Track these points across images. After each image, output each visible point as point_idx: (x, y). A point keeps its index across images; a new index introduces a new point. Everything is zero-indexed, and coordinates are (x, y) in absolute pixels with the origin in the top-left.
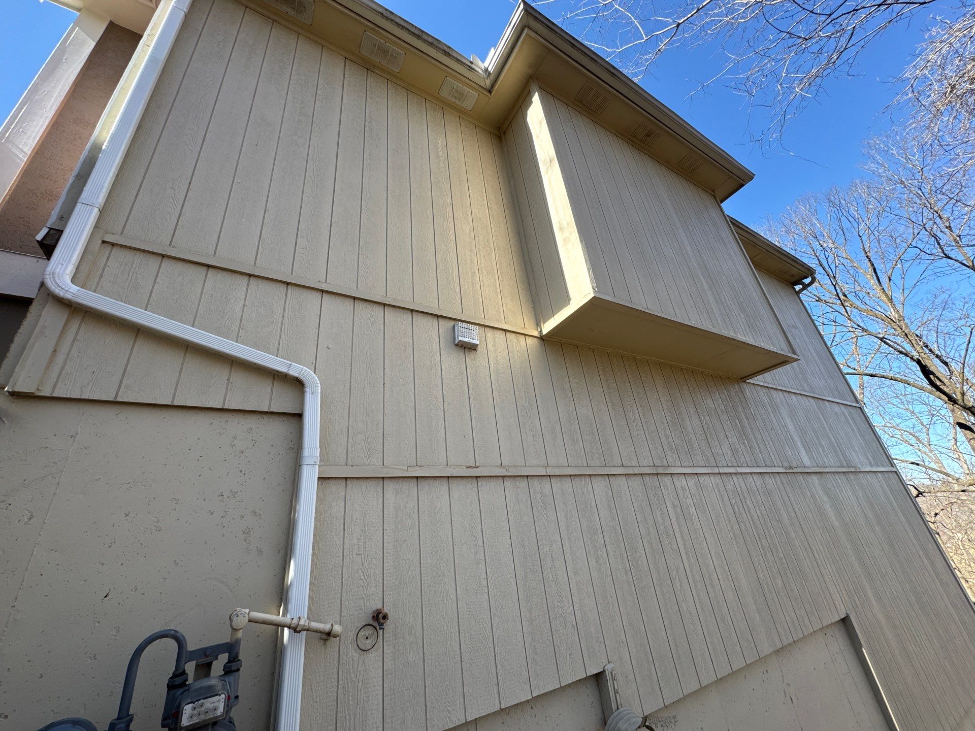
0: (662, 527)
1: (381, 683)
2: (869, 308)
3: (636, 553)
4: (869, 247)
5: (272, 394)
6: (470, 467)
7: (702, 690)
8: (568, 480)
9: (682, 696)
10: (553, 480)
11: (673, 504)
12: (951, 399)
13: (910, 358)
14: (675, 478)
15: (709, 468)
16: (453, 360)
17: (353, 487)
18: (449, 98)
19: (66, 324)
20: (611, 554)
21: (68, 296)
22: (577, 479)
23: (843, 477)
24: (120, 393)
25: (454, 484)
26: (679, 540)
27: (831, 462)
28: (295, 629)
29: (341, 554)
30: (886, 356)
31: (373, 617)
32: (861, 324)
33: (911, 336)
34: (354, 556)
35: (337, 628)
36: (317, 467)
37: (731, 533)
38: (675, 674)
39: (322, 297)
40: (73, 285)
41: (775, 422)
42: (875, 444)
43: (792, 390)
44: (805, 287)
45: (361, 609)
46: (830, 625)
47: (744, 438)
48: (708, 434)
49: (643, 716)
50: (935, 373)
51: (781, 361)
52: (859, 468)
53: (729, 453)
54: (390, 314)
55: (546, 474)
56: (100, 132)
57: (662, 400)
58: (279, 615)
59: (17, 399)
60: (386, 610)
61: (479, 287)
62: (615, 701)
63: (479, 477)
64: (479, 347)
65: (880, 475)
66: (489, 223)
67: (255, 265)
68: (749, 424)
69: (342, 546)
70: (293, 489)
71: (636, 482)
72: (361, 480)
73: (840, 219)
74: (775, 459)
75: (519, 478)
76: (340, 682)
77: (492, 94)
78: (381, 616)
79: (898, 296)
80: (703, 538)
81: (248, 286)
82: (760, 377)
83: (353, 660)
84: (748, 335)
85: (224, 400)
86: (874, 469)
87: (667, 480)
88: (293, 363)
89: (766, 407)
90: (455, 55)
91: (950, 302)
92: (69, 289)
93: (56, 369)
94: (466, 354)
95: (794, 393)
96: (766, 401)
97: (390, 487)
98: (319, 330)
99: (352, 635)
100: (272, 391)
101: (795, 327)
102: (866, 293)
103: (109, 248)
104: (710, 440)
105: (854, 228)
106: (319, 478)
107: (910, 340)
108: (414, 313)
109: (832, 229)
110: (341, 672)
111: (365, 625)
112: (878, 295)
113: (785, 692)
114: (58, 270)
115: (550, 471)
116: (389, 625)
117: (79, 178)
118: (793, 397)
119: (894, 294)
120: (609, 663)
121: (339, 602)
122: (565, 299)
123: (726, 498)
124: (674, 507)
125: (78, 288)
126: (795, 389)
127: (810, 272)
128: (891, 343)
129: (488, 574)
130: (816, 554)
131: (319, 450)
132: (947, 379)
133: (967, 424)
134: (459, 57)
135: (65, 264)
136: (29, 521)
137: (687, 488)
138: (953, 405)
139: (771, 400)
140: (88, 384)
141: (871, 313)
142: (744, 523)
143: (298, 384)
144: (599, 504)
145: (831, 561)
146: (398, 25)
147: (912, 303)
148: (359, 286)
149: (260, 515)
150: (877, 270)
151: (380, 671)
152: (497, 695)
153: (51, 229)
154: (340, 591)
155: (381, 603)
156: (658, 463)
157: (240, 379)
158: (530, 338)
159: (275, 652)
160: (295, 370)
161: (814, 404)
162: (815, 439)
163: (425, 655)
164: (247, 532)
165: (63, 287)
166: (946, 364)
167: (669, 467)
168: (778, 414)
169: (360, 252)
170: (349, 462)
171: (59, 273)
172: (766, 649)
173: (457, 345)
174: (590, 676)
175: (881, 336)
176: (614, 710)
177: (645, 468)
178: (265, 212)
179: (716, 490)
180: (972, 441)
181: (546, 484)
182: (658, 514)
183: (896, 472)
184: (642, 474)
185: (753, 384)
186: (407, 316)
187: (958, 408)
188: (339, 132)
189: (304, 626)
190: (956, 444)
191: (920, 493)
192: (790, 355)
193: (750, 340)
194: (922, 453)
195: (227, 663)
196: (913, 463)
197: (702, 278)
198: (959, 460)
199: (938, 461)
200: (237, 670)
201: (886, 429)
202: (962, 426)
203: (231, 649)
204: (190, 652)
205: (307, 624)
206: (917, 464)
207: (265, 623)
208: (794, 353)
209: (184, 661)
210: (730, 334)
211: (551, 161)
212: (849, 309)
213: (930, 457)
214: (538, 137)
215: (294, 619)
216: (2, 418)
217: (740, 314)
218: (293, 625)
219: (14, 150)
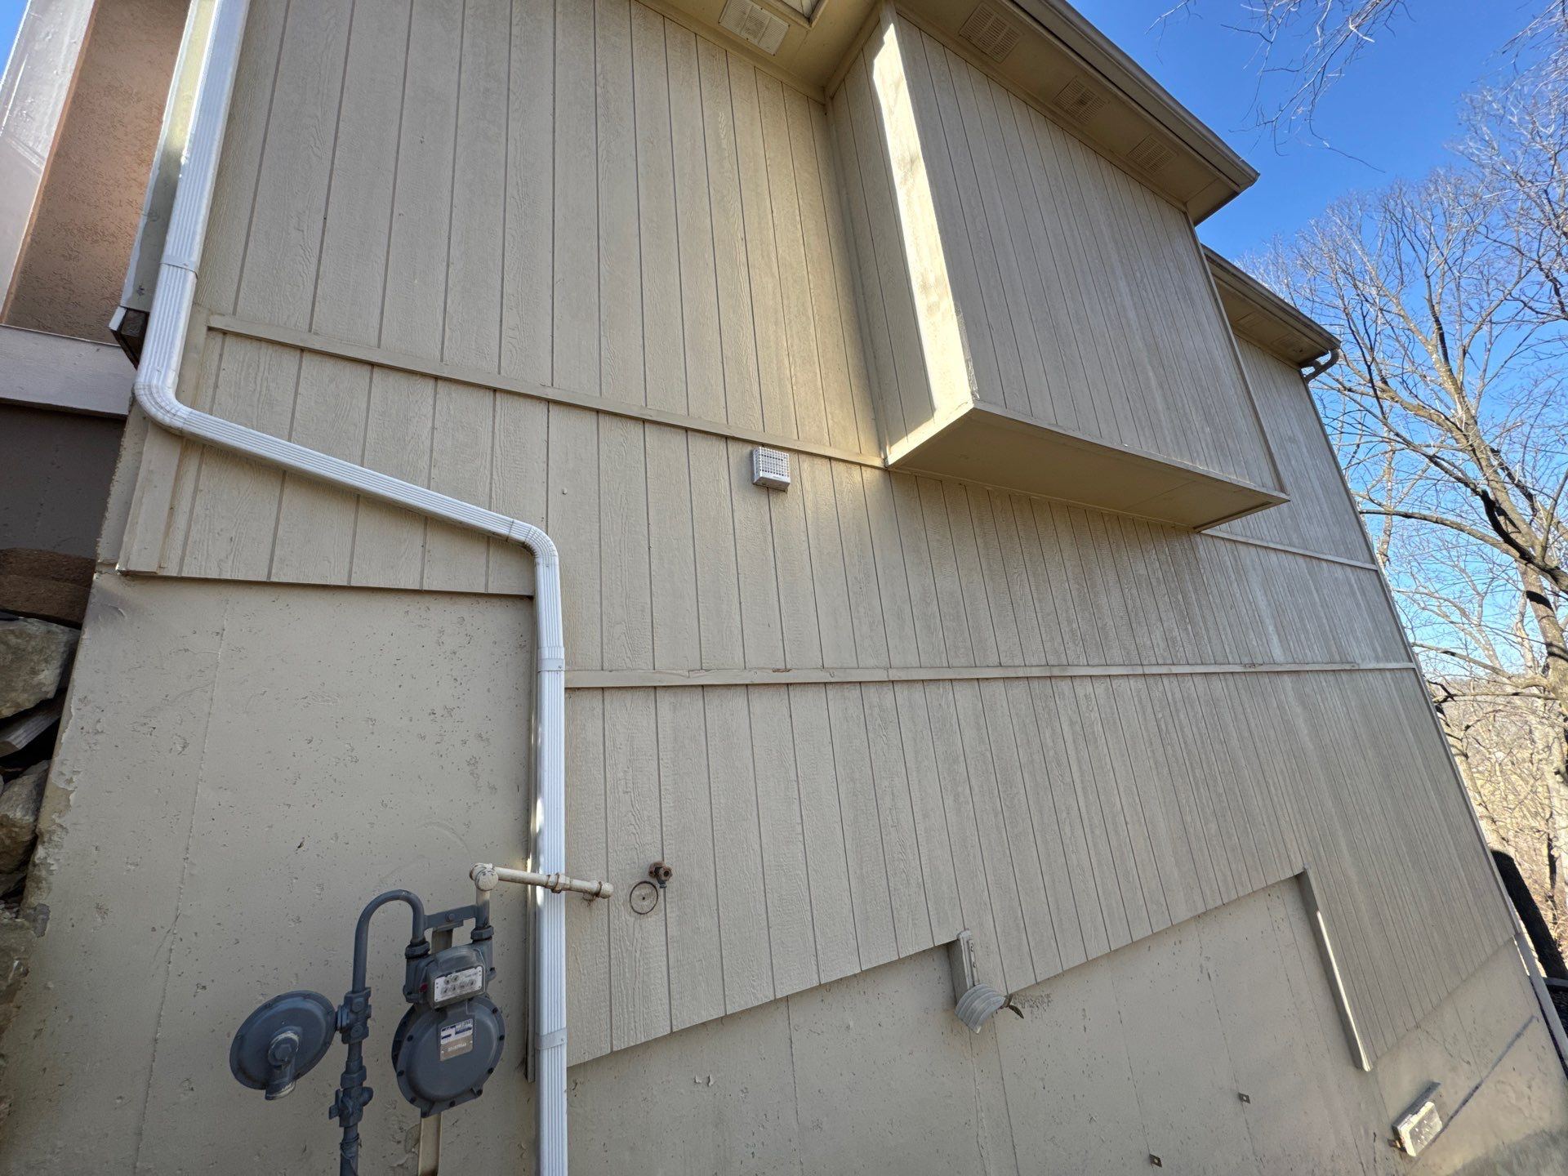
0: (1051, 753)
1: (665, 953)
2: (1421, 404)
3: (1011, 788)
4: (1441, 294)
5: (488, 567)
6: (778, 670)
7: (1089, 964)
8: (919, 686)
9: (1061, 971)
10: (897, 687)
11: (1071, 720)
12: (1525, 557)
13: (1472, 490)
14: (1077, 682)
15: (1130, 668)
16: (749, 508)
17: (614, 703)
18: (737, 31)
19: (179, 466)
20: (976, 789)
21: (178, 423)
22: (932, 687)
23: (1331, 677)
24: (273, 571)
25: (755, 694)
26: (1075, 768)
27: (1316, 656)
28: (553, 889)
29: (603, 791)
30: (1435, 485)
31: (651, 873)
32: (1404, 433)
33: (1482, 452)
34: (621, 794)
35: (607, 888)
36: (563, 673)
37: (1151, 761)
38: (1054, 945)
39: (549, 411)
40: (181, 406)
41: (1238, 595)
42: (1389, 628)
43: (1272, 545)
44: (1321, 369)
45: (634, 863)
46: (1276, 883)
47: (1187, 621)
48: (1133, 615)
49: (1006, 994)
50: (1508, 513)
51: (1259, 503)
52: (1358, 664)
53: (1162, 645)
54: (653, 435)
55: (887, 680)
56: (171, 130)
57: (1068, 564)
58: (526, 870)
59: (133, 581)
60: (667, 864)
61: (789, 386)
62: (970, 975)
63: (791, 684)
64: (789, 488)
65: (1388, 674)
66: (805, 273)
67: (442, 360)
68: (1198, 600)
69: (603, 781)
70: (530, 704)
71: (1019, 690)
72: (624, 691)
73: (1399, 243)
74: (1231, 652)
75: (848, 686)
76: (613, 952)
77: (814, 24)
78: (662, 872)
79: (1472, 382)
80: (1109, 766)
81: (435, 397)
82: (1224, 526)
83: (627, 925)
84: (1212, 460)
85: (422, 578)
86: (1381, 666)
87: (1065, 686)
88: (516, 521)
89: (1227, 572)
91: (1559, 393)
92: (177, 411)
93: (178, 537)
94: (771, 498)
95: (1275, 549)
96: (1229, 563)
97: (666, 701)
98: (548, 465)
99: (623, 894)
100: (488, 562)
101: (1293, 440)
102: (1420, 376)
103: (219, 338)
104: (1134, 625)
105: (1420, 261)
106: (566, 689)
107: (1478, 459)
108: (689, 433)
109: (1381, 264)
110: (612, 940)
111: (641, 883)
112: (1440, 380)
113: (1201, 966)
114: (154, 382)
115: (894, 675)
116: (672, 883)
117: (155, 218)
118: (1273, 555)
119: (1468, 378)
120: (965, 929)
121: (605, 854)
122: (927, 409)
123: (1149, 710)
124: (1072, 723)
125: (190, 410)
126: (1277, 543)
127: (1330, 344)
128: (1445, 464)
129: (804, 817)
130: (1272, 789)
131: (563, 649)
132: (1526, 524)
133: (1543, 594)
135: (164, 369)
136: (183, 750)
137: (1093, 696)
138: (1526, 565)
139: (1236, 561)
140: (227, 558)
141: (1422, 411)
142: (1173, 746)
143: (525, 552)
144: (962, 722)
145: (1292, 797)
147: (1494, 395)
148: (604, 391)
149: (488, 740)
150: (1446, 335)
151: (664, 938)
152: (815, 968)
153: (128, 309)
154: (604, 840)
155: (660, 855)
156: (1052, 660)
157: (440, 544)
158: (869, 470)
159: (525, 915)
160: (520, 530)
161: (1304, 565)
162: (1297, 620)
163: (721, 920)
164: (473, 762)
165: (168, 408)
166: (1530, 497)
167: (1069, 667)
168: (1246, 584)
169: (602, 333)
170: (606, 666)
171: (157, 387)
172: (1182, 913)
173: (756, 485)
174: (939, 946)
175: (1431, 452)
176: (968, 987)
177: (1034, 668)
178: (448, 266)
179: (1136, 699)
180: (1544, 621)
181: (887, 694)
182: (1047, 735)
183: (1414, 669)
184: (1027, 678)
185: (1212, 536)
186: (679, 439)
187: (1532, 569)
189: (565, 884)
190: (1522, 621)
191: (1450, 696)
192: (1275, 494)
193: (1215, 472)
194: (1466, 634)
195: (475, 929)
196: (1446, 652)
197: (1149, 367)
198: (1522, 645)
199: (1489, 647)
200: (489, 938)
201: (1417, 597)
202: (1533, 597)
203: (479, 912)
204: (429, 917)
205: (568, 882)
206: (1453, 654)
207: (513, 880)
208: (1282, 489)
209: (422, 927)
210: (1184, 462)
211: (912, 162)
212: (1386, 404)
213: (1477, 641)
214: (891, 112)
215: (549, 876)
216: (116, 609)
217: (1202, 428)
218: (547, 883)
219: (21, 150)
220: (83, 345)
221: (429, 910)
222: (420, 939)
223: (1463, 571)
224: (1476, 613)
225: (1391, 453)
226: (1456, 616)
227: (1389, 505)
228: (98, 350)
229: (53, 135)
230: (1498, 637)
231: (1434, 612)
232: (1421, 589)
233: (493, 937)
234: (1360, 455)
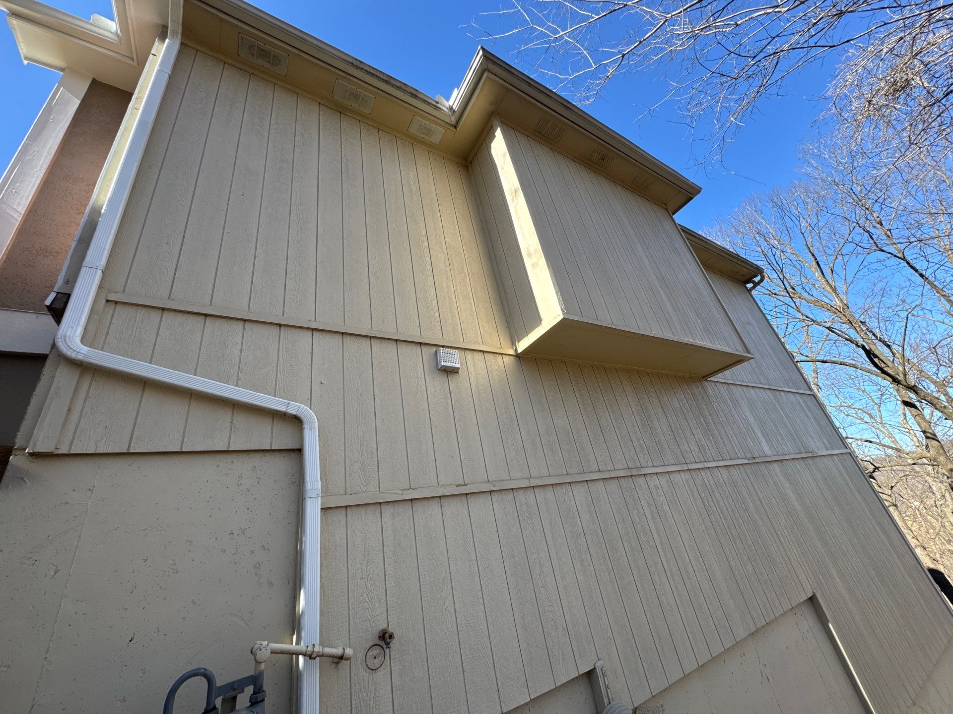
0: (639, 526)
1: (391, 699)
2: (816, 299)
3: (616, 552)
4: (812, 242)
5: (272, 432)
6: (459, 485)
7: (686, 678)
8: (550, 489)
9: (667, 685)
10: (536, 490)
11: (648, 503)
12: (895, 380)
13: (856, 344)
14: (648, 478)
15: (679, 466)
16: (437, 384)
17: (353, 515)
18: (418, 134)
19: (78, 383)
20: (594, 556)
21: (80, 357)
22: (559, 488)
23: (801, 462)
24: (132, 445)
25: (445, 502)
26: (655, 536)
27: (790, 450)
28: (310, 656)
29: (346, 579)
30: (835, 343)
31: (380, 637)
32: (810, 316)
33: (855, 323)
34: (359, 580)
35: (349, 652)
36: (320, 498)
37: (703, 526)
38: (660, 665)
39: (313, 335)
40: (83, 346)
41: (736, 416)
42: (829, 429)
43: (750, 384)
44: (756, 284)
45: (368, 631)
46: (799, 604)
47: (709, 434)
48: (676, 432)
49: (633, 708)
50: (880, 356)
51: (738, 360)
52: (816, 453)
53: (697, 450)
54: (376, 346)
55: (529, 486)
56: (98, 196)
57: (632, 404)
58: (292, 644)
59: (37, 458)
60: (391, 630)
61: (456, 312)
62: (606, 696)
63: (468, 494)
64: (460, 370)
65: (835, 457)
66: (462, 250)
67: (249, 310)
68: (713, 420)
69: (346, 572)
70: (298, 521)
71: (613, 486)
72: (360, 507)
73: (784, 218)
74: (739, 451)
75: (505, 492)
76: (353, 702)
77: (458, 129)
78: (387, 636)
79: (841, 287)
80: (677, 532)
81: (243, 331)
82: (720, 375)
83: (363, 679)
84: (705, 338)
85: (229, 443)
86: (830, 452)
87: (641, 481)
88: (291, 402)
89: (727, 402)
90: (421, 96)
91: (888, 289)
92: (80, 350)
93: (72, 427)
94: (449, 377)
95: (752, 387)
96: (727, 397)
97: (388, 511)
98: (312, 367)
99: (361, 656)
100: (272, 429)
101: (749, 323)
102: (812, 284)
103: (112, 306)
104: (678, 439)
105: (797, 226)
106: (321, 509)
107: (854, 327)
108: (398, 342)
109: (776, 228)
110: (353, 692)
111: (373, 646)
112: (823, 286)
113: (761, 672)
114: (68, 333)
115: (534, 482)
116: (395, 644)
117: (82, 242)
118: (752, 390)
119: (838, 284)
120: (599, 660)
121: (347, 626)
122: (537, 319)
123: (696, 493)
124: (649, 505)
125: (89, 349)
126: (752, 383)
127: (759, 271)
128: (837, 332)
129: (483, 586)
130: (782, 539)
131: (320, 483)
132: (891, 362)
133: (912, 402)
134: (425, 98)
135: (75, 326)
136: (55, 575)
137: (659, 486)
138: (897, 385)
139: (731, 395)
140: (102, 439)
141: (817, 303)
142: (715, 515)
143: (296, 421)
144: (580, 510)
145: (796, 544)
148: (346, 321)
149: (268, 549)
150: (820, 263)
151: (389, 688)
152: (498, 701)
153: (58, 293)
154: (347, 615)
155: (387, 625)
156: (631, 465)
157: (242, 420)
158: (507, 357)
159: (291, 679)
160: (294, 408)
161: (771, 395)
162: (774, 428)
163: (430, 669)
164: (257, 566)
165: (75, 349)
166: (889, 346)
167: (642, 469)
168: (739, 408)
169: (345, 289)
170: (348, 491)
171: (69, 337)
172: (741, 633)
173: (439, 370)
174: (582, 674)
175: (828, 325)
176: (606, 705)
177: (620, 471)
178: (255, 258)
179: (686, 486)
180: (917, 418)
181: (530, 494)
182: (635, 514)
183: (850, 453)
184: (617, 477)
185: (714, 382)
186: (392, 347)
187: (901, 388)
188: (318, 175)
189: (319, 652)
190: (905, 419)
191: (876, 468)
192: (745, 354)
193: (707, 344)
194: (876, 429)
195: (252, 694)
196: (867, 441)
197: (660, 289)
198: (910, 433)
199: (891, 436)
200: (263, 700)
201: (842, 409)
202: (907, 404)
203: (256, 681)
204: (220, 687)
205: (321, 650)
206: (871, 442)
207: (282, 652)
208: (748, 352)
209: (214, 696)
210: (689, 340)
211: (516, 192)
212: (797, 300)
213: (884, 433)
214: (502, 168)
215: (308, 647)
216: (23, 478)
217: (696, 320)
218: (306, 652)
219: (8, 211)
220: (28, 315)
221: (220, 682)
222: (212, 706)
223: (864, 391)
224: (878, 416)
225: (807, 327)
226: (867, 419)
227: (813, 356)
228: (37, 317)
229: (29, 201)
230: (895, 430)
231: (854, 417)
232: (843, 404)
233: (266, 699)
234: (790, 329)
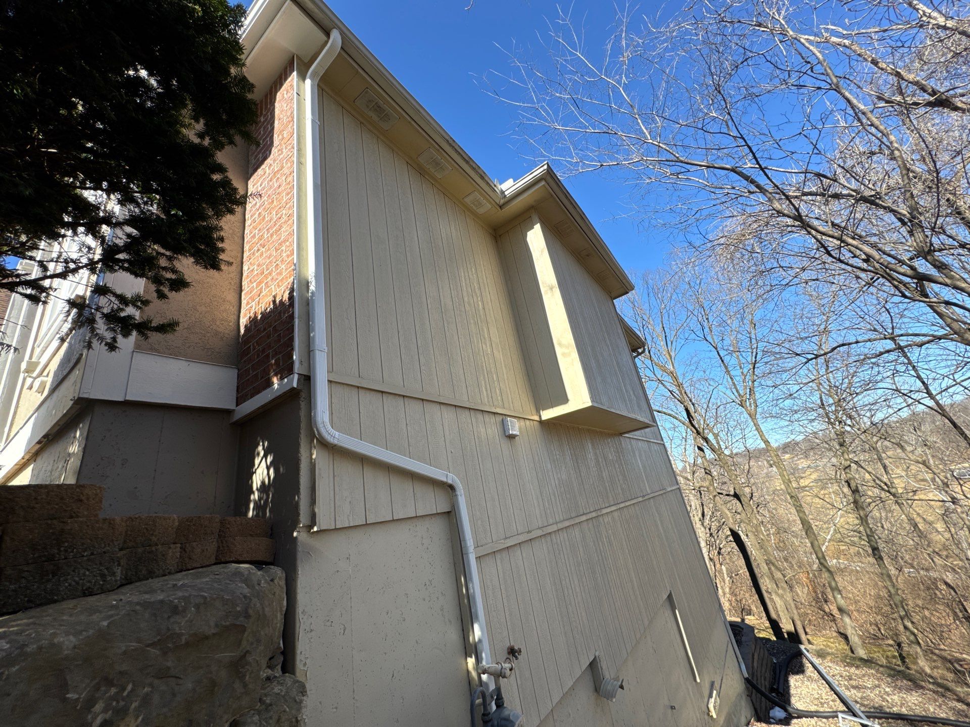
18: (470, 204)
77: (502, 209)
82: (631, 433)
90: (486, 179)
134: (489, 181)
146: (456, 151)
